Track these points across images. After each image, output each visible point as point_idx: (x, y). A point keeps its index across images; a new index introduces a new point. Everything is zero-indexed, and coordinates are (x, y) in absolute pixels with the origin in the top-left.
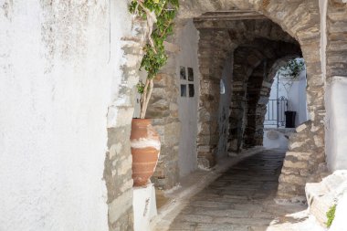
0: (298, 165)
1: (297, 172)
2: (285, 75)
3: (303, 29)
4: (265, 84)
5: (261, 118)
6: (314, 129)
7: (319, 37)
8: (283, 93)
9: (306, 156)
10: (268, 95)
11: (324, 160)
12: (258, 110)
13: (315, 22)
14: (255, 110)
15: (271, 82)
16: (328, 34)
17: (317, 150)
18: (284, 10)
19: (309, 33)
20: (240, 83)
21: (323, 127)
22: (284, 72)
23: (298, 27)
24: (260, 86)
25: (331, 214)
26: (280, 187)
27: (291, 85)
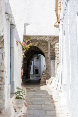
0: (44, 77)
1: (44, 79)
2: (35, 59)
3: (45, 51)
4: (31, 61)
5: (30, 71)
6: (47, 70)
7: (48, 52)
8: (35, 64)
9: (46, 75)
10: (31, 65)
11: (49, 76)
12: (29, 69)
13: (47, 49)
14: (28, 68)
15: (32, 61)
16: (50, 52)
17: (48, 74)
18: (42, 47)
19: (46, 51)
20: (26, 61)
21: (49, 70)
22: (35, 58)
23: (44, 50)
24: (30, 62)
25: (51, 82)
26: (41, 82)
27: (37, 62)
